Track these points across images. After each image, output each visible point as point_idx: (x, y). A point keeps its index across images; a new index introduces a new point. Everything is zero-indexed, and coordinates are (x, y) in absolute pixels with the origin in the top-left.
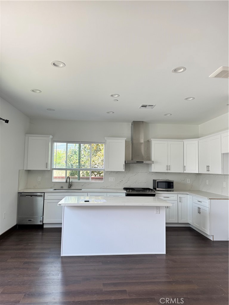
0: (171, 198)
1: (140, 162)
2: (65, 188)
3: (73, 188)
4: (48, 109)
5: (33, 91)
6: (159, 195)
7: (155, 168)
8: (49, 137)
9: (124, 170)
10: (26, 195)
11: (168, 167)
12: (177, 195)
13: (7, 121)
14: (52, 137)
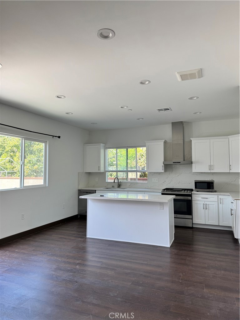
0: (211, 199)
1: (177, 163)
2: (115, 187)
3: (122, 187)
4: (91, 123)
5: (67, 113)
6: (197, 195)
7: (196, 168)
8: (100, 145)
9: (163, 171)
10: (84, 192)
11: (211, 167)
12: (217, 196)
13: (59, 137)
14: (104, 145)
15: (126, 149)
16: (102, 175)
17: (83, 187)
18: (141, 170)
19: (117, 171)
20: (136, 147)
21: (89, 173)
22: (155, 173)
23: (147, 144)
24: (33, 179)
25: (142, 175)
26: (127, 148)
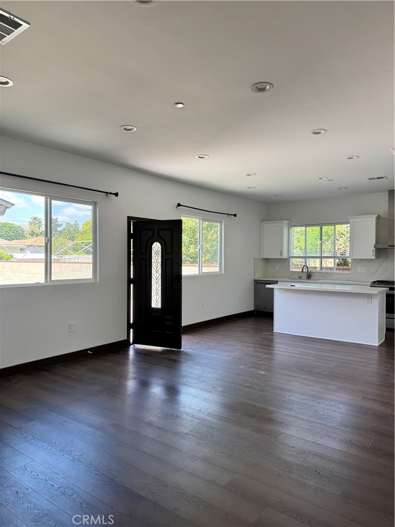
2: (303, 278)
3: (312, 278)
8: (283, 222)
9: (374, 258)
10: (261, 283)
13: (235, 215)
14: (288, 222)
15: (319, 228)
16: (285, 261)
17: (259, 277)
18: (339, 255)
19: (305, 258)
20: (334, 224)
21: (267, 259)
22: (361, 259)
23: (351, 220)
24: (189, 266)
25: (341, 263)
26: (321, 225)
